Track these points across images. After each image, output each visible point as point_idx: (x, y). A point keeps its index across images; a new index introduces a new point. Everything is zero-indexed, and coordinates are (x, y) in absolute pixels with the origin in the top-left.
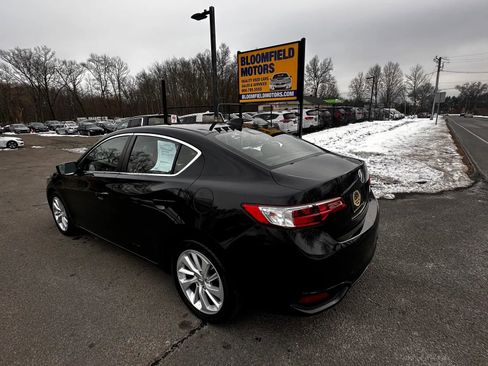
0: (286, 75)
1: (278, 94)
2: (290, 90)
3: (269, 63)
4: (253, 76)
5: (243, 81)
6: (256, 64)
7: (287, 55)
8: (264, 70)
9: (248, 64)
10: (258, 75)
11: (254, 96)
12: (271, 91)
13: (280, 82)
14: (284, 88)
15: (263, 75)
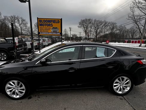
0: (57, 28)
1: (54, 33)
2: (58, 32)
3: (51, 23)
4: (45, 27)
5: (40, 28)
6: (45, 23)
7: (57, 22)
8: (49, 25)
9: (42, 22)
10: (46, 27)
11: (45, 33)
12: (52, 32)
13: (55, 30)
14: (57, 32)
15: (48, 27)
